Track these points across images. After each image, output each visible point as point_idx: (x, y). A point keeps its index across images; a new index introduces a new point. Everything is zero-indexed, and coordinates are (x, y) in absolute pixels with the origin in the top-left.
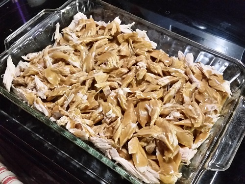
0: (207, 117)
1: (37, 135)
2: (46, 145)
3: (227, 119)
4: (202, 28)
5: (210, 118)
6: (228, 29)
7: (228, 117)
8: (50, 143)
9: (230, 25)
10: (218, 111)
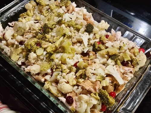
0: (124, 76)
1: (13, 76)
2: (17, 82)
3: (138, 78)
4: (132, 14)
5: (126, 77)
6: (147, 17)
7: (139, 77)
8: (20, 82)
9: (149, 14)
10: (133, 72)
